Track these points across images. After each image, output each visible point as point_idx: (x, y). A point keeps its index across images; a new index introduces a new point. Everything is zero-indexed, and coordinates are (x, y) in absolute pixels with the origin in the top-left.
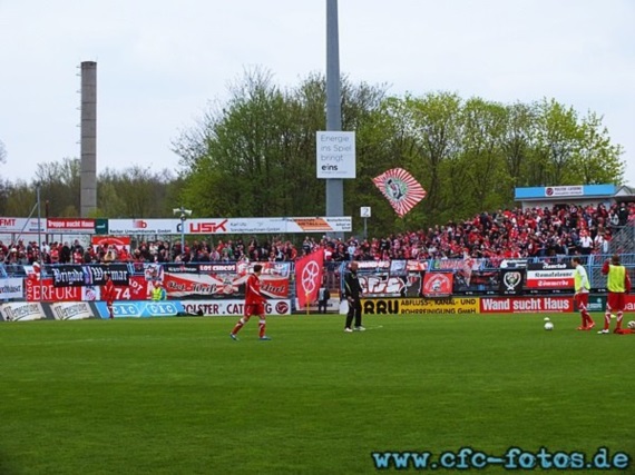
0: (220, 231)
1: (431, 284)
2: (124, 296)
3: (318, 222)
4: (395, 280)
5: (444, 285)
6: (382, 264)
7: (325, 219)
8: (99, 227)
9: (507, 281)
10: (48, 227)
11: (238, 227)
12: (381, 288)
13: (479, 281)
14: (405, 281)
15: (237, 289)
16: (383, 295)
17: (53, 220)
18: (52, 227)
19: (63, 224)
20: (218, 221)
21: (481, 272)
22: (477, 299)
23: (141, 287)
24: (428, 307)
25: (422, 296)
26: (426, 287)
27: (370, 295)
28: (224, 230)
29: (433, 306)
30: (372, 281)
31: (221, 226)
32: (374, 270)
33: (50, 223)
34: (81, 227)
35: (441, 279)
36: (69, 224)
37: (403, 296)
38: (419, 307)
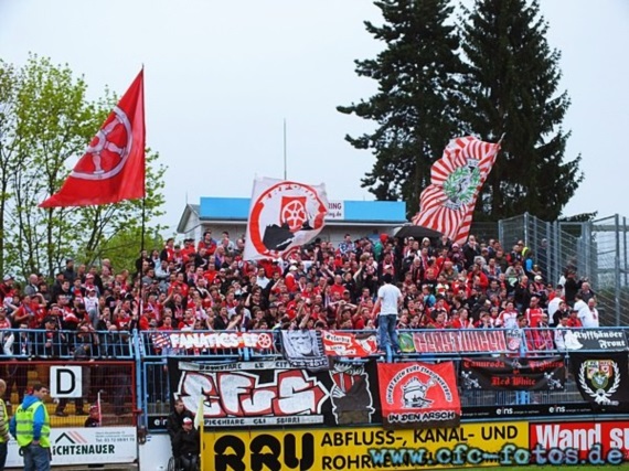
1: (397, 392)
4: (298, 382)
5: (434, 392)
6: (251, 339)
9: (589, 382)
12: (262, 401)
13: (516, 382)
14: (329, 386)
16: (272, 421)
21: (524, 361)
22: (523, 427)
25: (379, 419)
26: (388, 398)
27: (232, 421)
30: (231, 386)
32: (231, 357)
35: (423, 378)
37: (329, 422)
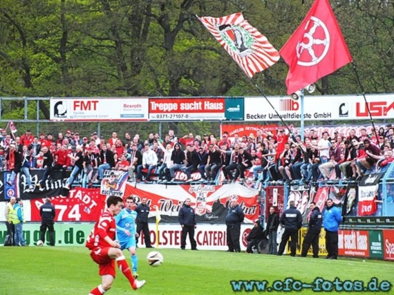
2: (71, 215)
8: (231, 110)
10: (150, 111)
15: (210, 208)
17: (158, 101)
18: (158, 111)
19: (174, 106)
23: (94, 204)
31: (393, 106)
33: (154, 105)
34: (203, 111)
36: (183, 106)
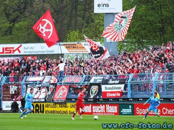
0: (17, 53)
1: (58, 94)
3: (78, 46)
4: (44, 90)
7: (83, 43)
9: (91, 92)
11: (28, 50)
14: (48, 91)
20: (16, 46)
24: (56, 109)
28: (20, 52)
29: (58, 108)
31: (18, 49)
32: (36, 83)
37: (46, 101)
38: (52, 109)
